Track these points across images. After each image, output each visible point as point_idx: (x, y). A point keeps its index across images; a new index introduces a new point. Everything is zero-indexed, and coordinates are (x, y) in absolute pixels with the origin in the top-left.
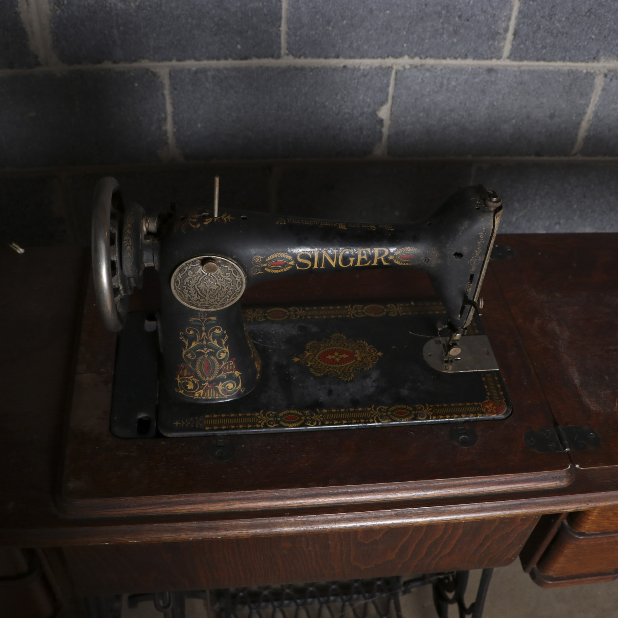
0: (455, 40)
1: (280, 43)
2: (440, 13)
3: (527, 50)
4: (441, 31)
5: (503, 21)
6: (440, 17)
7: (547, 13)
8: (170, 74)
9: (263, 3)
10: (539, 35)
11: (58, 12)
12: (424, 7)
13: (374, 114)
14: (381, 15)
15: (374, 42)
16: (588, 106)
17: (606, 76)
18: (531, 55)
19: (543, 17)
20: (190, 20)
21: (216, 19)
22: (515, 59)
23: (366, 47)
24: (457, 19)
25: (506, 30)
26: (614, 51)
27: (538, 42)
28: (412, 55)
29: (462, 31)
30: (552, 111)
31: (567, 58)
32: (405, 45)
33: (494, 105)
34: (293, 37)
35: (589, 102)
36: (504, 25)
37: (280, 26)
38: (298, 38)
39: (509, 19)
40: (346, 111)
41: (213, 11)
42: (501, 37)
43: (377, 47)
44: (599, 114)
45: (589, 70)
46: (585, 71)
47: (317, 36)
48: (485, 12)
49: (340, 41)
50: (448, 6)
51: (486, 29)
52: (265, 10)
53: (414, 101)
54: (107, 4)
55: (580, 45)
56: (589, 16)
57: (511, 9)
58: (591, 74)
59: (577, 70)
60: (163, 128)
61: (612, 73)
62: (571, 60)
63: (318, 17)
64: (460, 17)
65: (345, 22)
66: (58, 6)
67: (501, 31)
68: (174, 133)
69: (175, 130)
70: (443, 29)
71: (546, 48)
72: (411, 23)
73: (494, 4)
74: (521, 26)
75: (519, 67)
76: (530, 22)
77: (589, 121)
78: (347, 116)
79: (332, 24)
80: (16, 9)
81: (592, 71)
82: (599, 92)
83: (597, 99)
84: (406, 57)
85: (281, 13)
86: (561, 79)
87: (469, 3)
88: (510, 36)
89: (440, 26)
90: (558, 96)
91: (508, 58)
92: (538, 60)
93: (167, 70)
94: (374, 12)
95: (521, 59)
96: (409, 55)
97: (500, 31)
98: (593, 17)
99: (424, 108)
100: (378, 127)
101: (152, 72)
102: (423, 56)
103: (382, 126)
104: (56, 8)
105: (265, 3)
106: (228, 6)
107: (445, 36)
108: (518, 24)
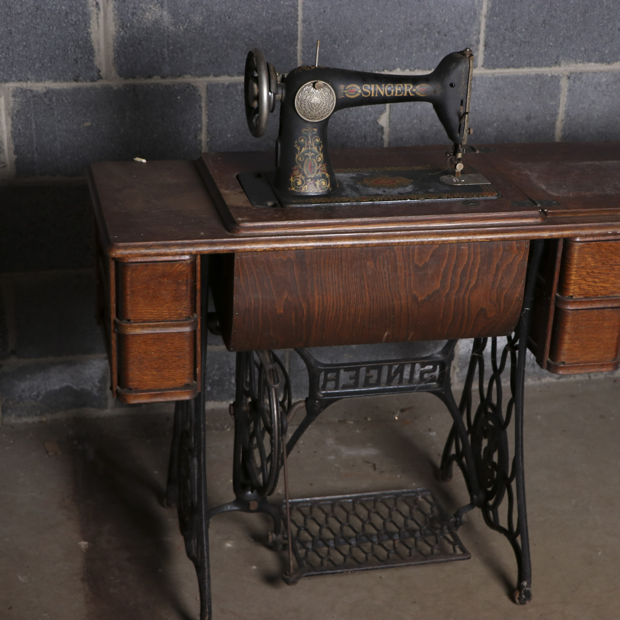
0: (437, 53)
1: (296, 60)
2: (423, 30)
3: (497, 59)
4: (425, 45)
5: (475, 35)
6: (423, 34)
7: (509, 26)
8: (207, 88)
9: (283, 27)
10: (506, 45)
11: (122, 34)
12: (409, 26)
13: (375, 122)
14: (376, 34)
15: (372, 58)
16: (559, 107)
17: (569, 78)
18: (501, 63)
19: (506, 30)
20: (226, 41)
21: (246, 40)
22: (488, 68)
23: (365, 62)
24: (437, 35)
25: (478, 42)
26: (571, 55)
27: (506, 51)
28: (403, 67)
29: (442, 45)
30: (528, 113)
31: (533, 65)
32: (397, 59)
33: (476, 110)
34: (307, 55)
35: (559, 103)
36: (475, 38)
37: (296, 45)
38: (311, 55)
39: (479, 33)
40: (352, 120)
41: (244, 34)
42: (474, 48)
43: (374, 61)
44: (570, 114)
45: (553, 74)
46: (550, 75)
47: (326, 53)
48: (458, 28)
49: (344, 57)
50: (428, 24)
51: (461, 42)
52: (285, 32)
53: (408, 109)
54: (162, 28)
55: (541, 51)
56: (545, 27)
57: (479, 24)
58: (556, 77)
59: (543, 74)
60: (199, 138)
61: (574, 75)
62: (536, 65)
63: (326, 37)
64: (439, 33)
65: (348, 41)
66: (122, 29)
67: (474, 43)
68: (208, 142)
69: (208, 140)
70: (426, 44)
71: (513, 56)
72: (400, 40)
73: (465, 21)
74: (489, 38)
75: (493, 75)
76: (496, 34)
77: (563, 120)
78: (353, 125)
79: (337, 43)
80: (89, 30)
81: (556, 75)
82: (566, 93)
83: (566, 99)
84: (399, 69)
85: (297, 35)
86: (530, 83)
87: (445, 21)
88: (481, 47)
89: (424, 41)
90: (530, 99)
91: (483, 66)
92: (508, 67)
93: (205, 84)
94: (370, 32)
95: (494, 67)
96: (401, 68)
97: (472, 43)
98: (547, 27)
99: (417, 115)
100: (380, 134)
101: (193, 86)
102: (412, 69)
103: (383, 133)
104: (120, 30)
105: (285, 27)
106: (256, 29)
107: (428, 50)
108: (487, 37)
